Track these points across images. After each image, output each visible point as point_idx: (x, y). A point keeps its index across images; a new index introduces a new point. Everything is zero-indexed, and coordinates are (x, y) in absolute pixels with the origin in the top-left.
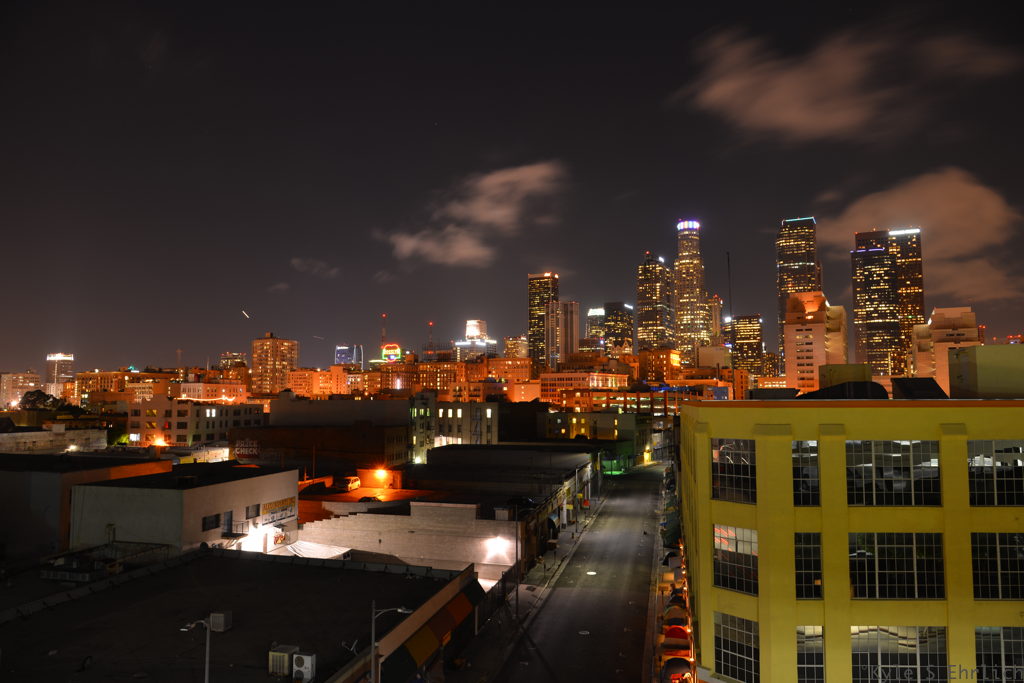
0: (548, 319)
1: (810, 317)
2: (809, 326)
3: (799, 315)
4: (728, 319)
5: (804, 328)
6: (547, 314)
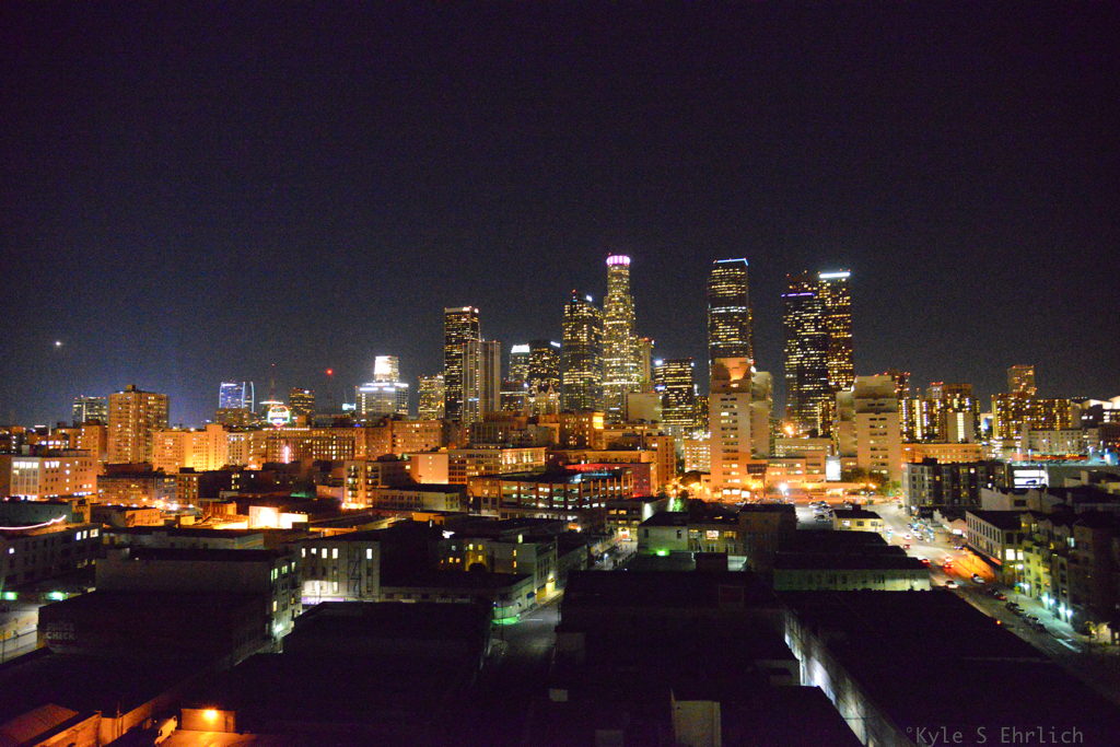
0: (466, 359)
1: (734, 386)
2: (734, 395)
3: (724, 382)
4: (659, 363)
5: (729, 397)
6: (466, 354)
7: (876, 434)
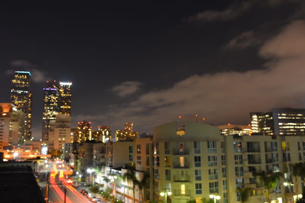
1: (4, 114)
7: (61, 136)
